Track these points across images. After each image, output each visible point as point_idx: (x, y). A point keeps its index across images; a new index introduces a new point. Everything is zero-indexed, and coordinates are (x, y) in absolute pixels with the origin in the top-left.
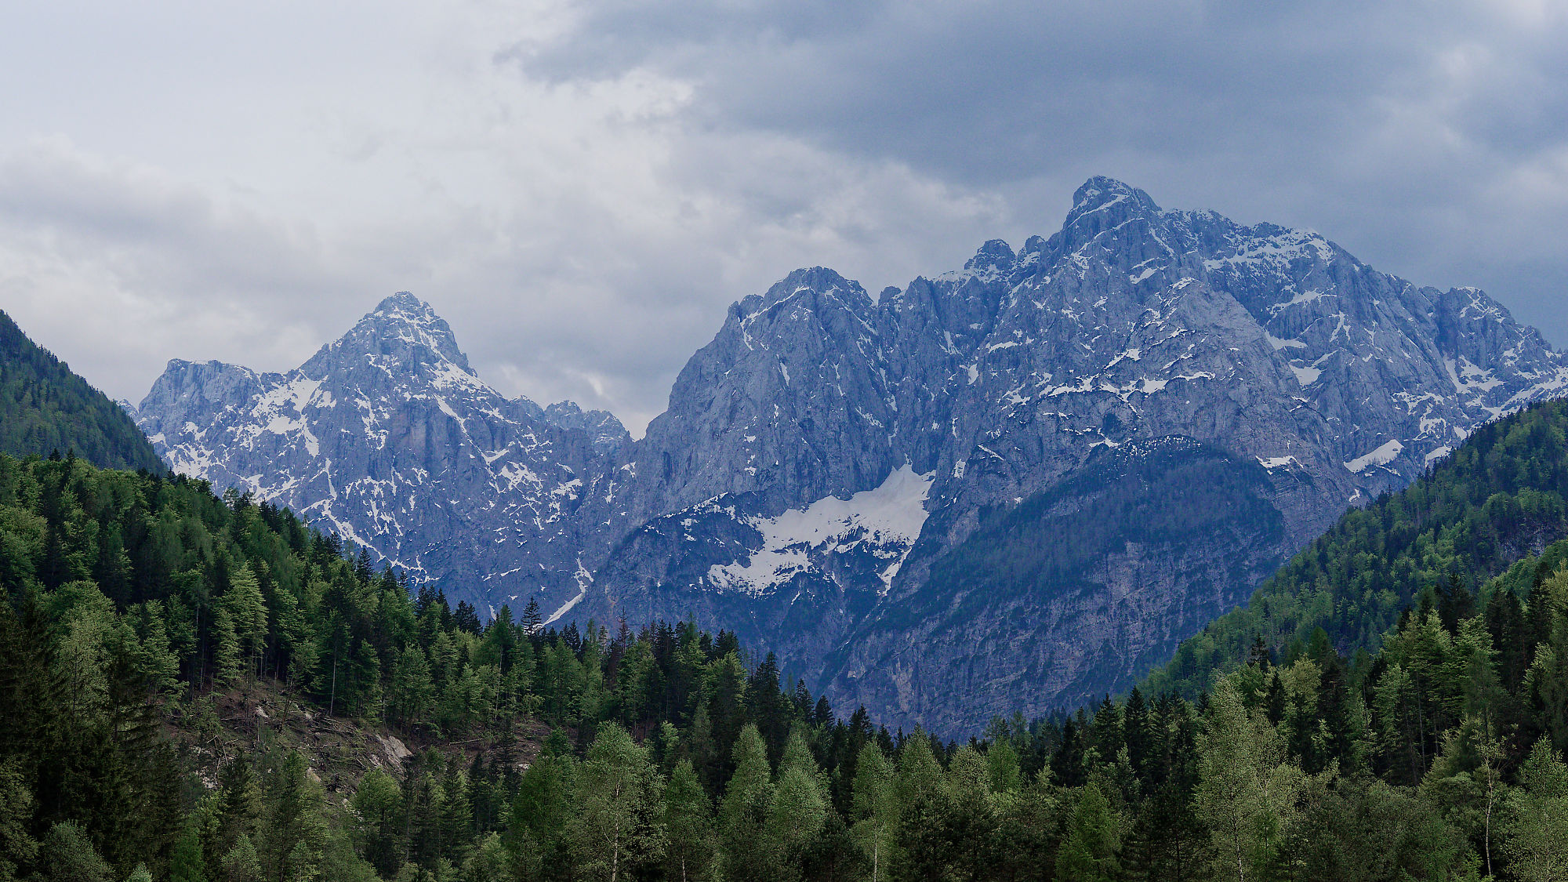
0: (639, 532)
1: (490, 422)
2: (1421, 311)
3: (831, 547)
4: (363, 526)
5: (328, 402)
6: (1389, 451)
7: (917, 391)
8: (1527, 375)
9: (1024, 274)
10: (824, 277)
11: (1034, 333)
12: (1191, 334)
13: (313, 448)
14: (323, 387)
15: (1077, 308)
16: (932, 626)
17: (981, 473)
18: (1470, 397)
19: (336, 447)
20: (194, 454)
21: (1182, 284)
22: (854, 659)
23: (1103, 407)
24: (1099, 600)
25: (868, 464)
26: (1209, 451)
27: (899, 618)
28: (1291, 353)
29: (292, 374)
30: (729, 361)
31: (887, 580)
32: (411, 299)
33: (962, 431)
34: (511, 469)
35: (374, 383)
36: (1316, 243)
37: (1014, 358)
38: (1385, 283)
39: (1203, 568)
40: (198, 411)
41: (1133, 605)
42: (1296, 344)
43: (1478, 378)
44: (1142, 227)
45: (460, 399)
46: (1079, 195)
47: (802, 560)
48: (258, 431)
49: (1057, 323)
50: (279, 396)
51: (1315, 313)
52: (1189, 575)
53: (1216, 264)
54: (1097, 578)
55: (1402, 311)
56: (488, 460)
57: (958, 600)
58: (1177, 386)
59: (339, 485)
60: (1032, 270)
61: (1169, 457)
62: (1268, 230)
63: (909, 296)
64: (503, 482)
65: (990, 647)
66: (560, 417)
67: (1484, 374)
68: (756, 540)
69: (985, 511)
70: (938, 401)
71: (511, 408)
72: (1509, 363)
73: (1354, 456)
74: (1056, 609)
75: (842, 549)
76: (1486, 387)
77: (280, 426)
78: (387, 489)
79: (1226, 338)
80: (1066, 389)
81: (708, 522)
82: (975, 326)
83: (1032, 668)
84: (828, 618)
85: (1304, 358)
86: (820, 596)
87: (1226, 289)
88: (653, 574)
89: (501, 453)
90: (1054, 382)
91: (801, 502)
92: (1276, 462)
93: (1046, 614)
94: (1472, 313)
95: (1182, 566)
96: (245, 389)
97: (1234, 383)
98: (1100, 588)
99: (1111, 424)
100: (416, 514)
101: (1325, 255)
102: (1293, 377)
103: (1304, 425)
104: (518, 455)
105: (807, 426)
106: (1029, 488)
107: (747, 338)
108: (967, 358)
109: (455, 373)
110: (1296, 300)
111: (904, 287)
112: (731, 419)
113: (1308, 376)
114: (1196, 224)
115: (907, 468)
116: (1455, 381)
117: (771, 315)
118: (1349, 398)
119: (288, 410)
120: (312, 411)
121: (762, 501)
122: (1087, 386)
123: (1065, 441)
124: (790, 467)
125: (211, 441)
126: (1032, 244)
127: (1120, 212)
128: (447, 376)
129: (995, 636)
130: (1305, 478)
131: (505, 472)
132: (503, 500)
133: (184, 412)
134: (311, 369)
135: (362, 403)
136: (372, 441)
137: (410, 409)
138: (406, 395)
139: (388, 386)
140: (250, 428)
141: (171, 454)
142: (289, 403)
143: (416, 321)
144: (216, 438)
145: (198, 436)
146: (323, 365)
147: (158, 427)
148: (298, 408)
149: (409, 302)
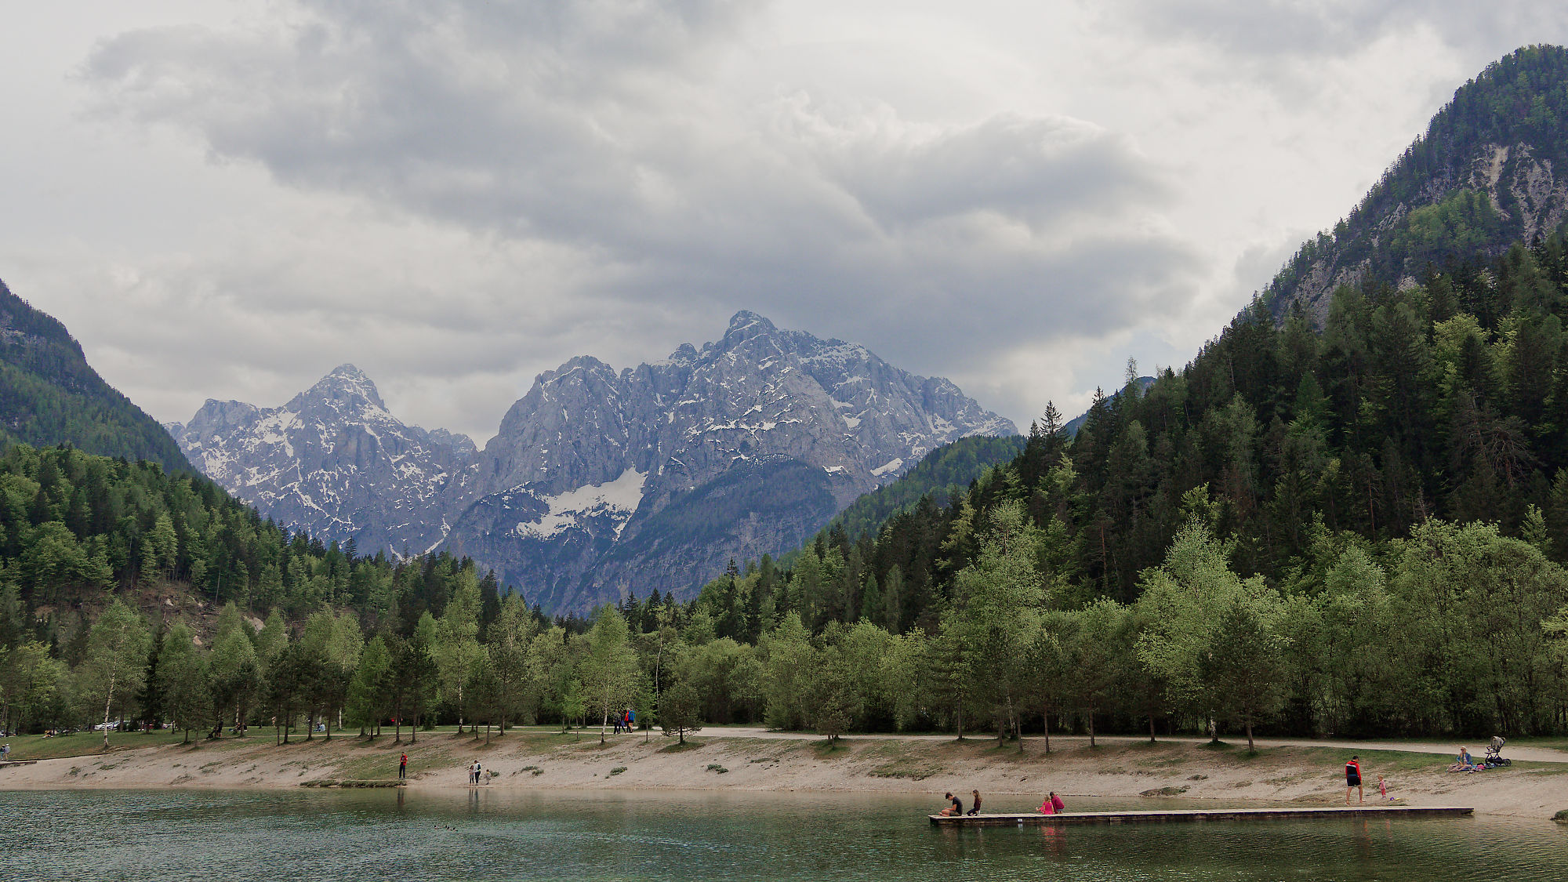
0: (477, 503)
1: (395, 439)
2: (915, 389)
3: (588, 513)
4: (317, 497)
5: (300, 425)
6: (895, 464)
7: (640, 426)
8: (969, 425)
9: (701, 363)
10: (590, 361)
11: (705, 395)
12: (790, 398)
13: (290, 452)
14: (298, 417)
15: (729, 383)
16: (641, 558)
17: (673, 472)
18: (939, 436)
19: (304, 452)
20: (218, 454)
21: (786, 370)
22: (597, 576)
23: (741, 437)
24: (734, 544)
25: (611, 466)
26: (797, 463)
27: (624, 553)
28: (844, 410)
29: (279, 409)
30: (534, 407)
31: (618, 532)
32: (353, 368)
33: (663, 449)
34: (406, 466)
35: (328, 415)
36: (860, 350)
37: (694, 409)
38: (896, 373)
39: (791, 527)
40: (222, 430)
41: (753, 547)
42: (847, 405)
43: (944, 426)
44: (766, 338)
45: (377, 425)
46: (733, 321)
47: (571, 520)
48: (258, 442)
49: (718, 390)
50: (272, 421)
51: (858, 388)
52: (784, 531)
53: (806, 360)
54: (734, 532)
55: (905, 388)
56: (393, 461)
57: (656, 543)
58: (781, 426)
59: (304, 475)
60: (707, 361)
61: (776, 466)
62: (835, 343)
63: (638, 374)
64: (401, 473)
65: (673, 570)
66: (437, 437)
67: (947, 423)
68: (546, 509)
69: (674, 494)
70: (651, 432)
71: (408, 432)
72: (960, 418)
73: (877, 467)
74: (710, 549)
75: (594, 514)
76: (948, 431)
77: (271, 439)
78: (333, 476)
79: (809, 401)
80: (721, 427)
81: (518, 499)
82: (673, 391)
83: (695, 582)
84: (584, 553)
85: (852, 413)
86: (580, 540)
87: (812, 374)
88: (485, 527)
89: (400, 458)
90: (715, 423)
91: (571, 487)
92: (834, 469)
93: (704, 552)
94: (941, 390)
95: (780, 526)
96: (251, 417)
97: (812, 426)
98: (735, 538)
99: (744, 447)
100: (349, 491)
101: (864, 357)
102: (844, 423)
103: (849, 449)
104: (411, 458)
105: (577, 445)
106: (698, 482)
107: (545, 394)
108: (668, 409)
109: (376, 410)
110: (848, 381)
111: (635, 368)
112: (534, 440)
113: (853, 422)
114: (797, 338)
115: (633, 469)
116: (932, 427)
117: (560, 382)
118: (875, 436)
119: (276, 430)
120: (290, 431)
121: (550, 486)
122: (732, 425)
123: (719, 456)
124: (567, 468)
125: (228, 447)
126: (706, 346)
127: (754, 330)
128: (371, 412)
129: (675, 563)
130: (849, 478)
131: (402, 468)
132: (401, 484)
133: (213, 429)
134: (291, 406)
135: (320, 427)
136: (325, 449)
137: (348, 430)
138: (347, 422)
139: (336, 417)
140: (253, 440)
141: (205, 454)
142: (277, 426)
143: (354, 380)
144: (232, 446)
145: (221, 444)
146: (298, 405)
147: (198, 438)
148: (282, 429)
149: (351, 369)
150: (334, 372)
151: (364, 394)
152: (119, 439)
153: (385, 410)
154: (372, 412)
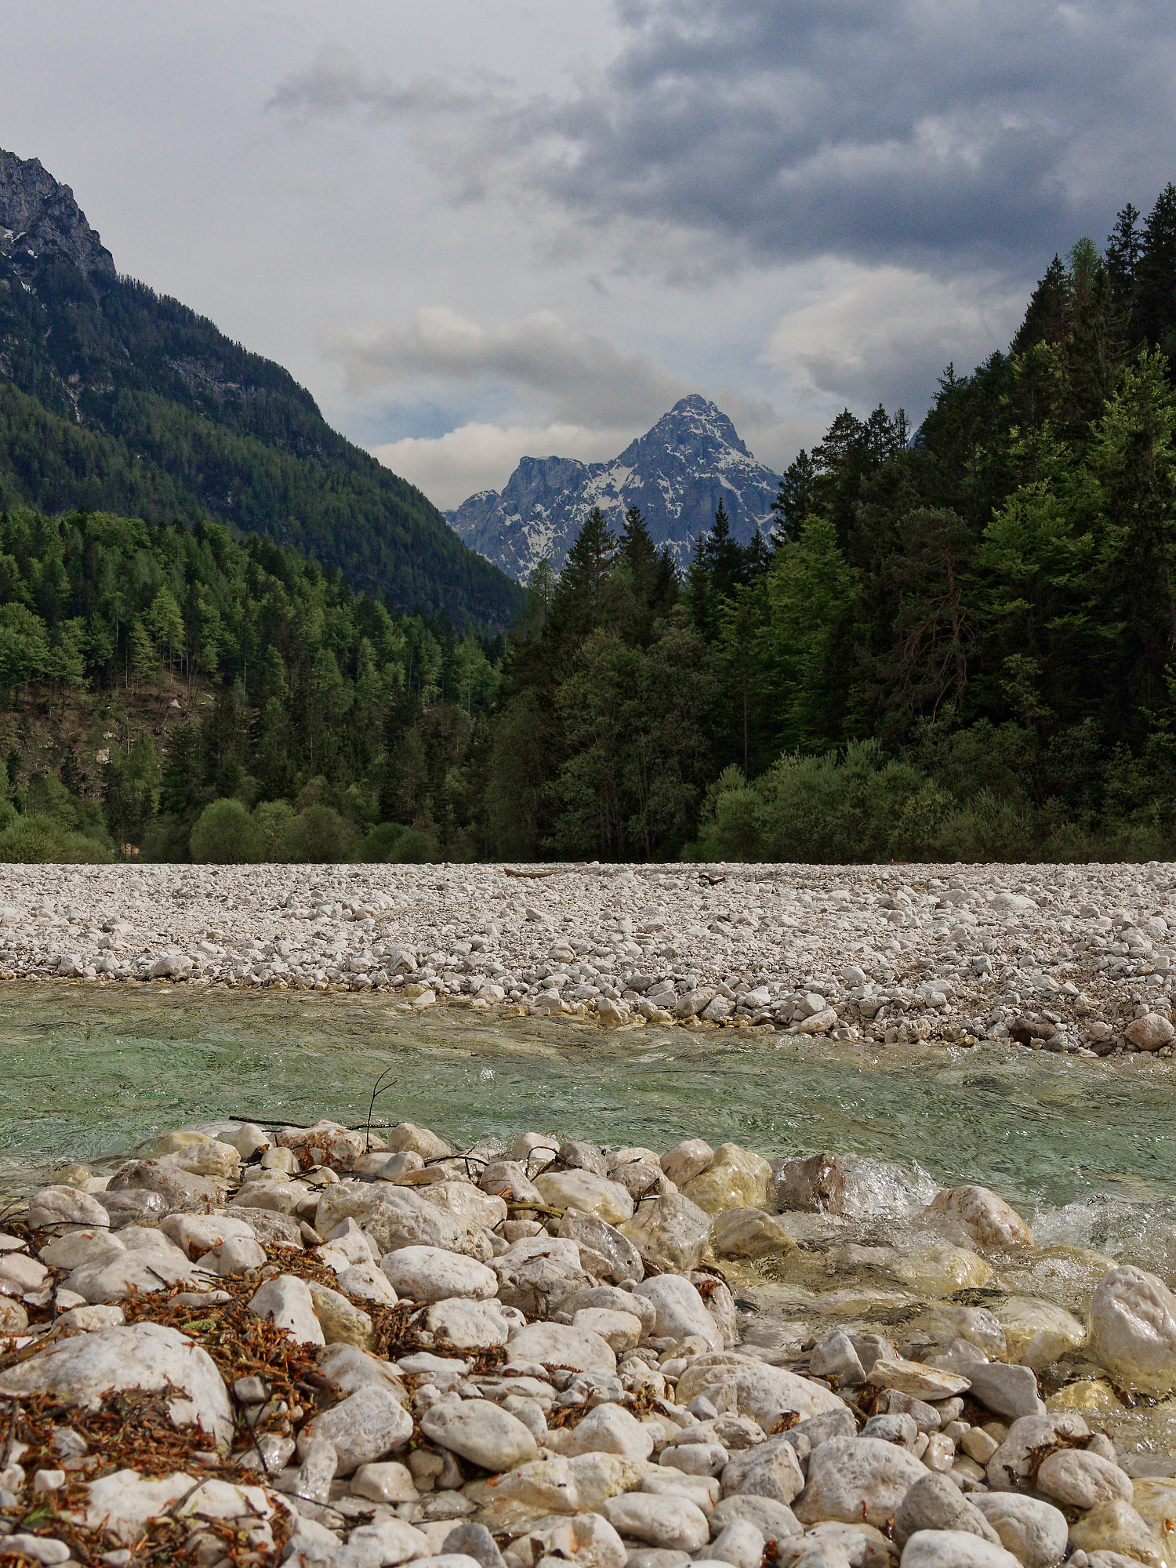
1: (760, 493)
5: (638, 483)
14: (635, 472)
20: (542, 528)
29: (612, 464)
32: (700, 400)
35: (672, 467)
40: (544, 495)
45: (735, 474)
48: (588, 509)
50: (603, 481)
56: (760, 522)
77: (604, 504)
78: (683, 547)
89: (768, 517)
96: (578, 477)
109: (735, 455)
119: (609, 491)
120: (626, 491)
125: (555, 518)
131: (772, 531)
133: (532, 497)
134: (626, 459)
135: (663, 483)
136: (671, 512)
137: (698, 485)
138: (696, 475)
139: (682, 468)
140: (582, 507)
141: (526, 529)
142: (610, 486)
143: (703, 417)
144: (559, 516)
145: (544, 515)
146: (634, 456)
147: (515, 510)
148: (617, 489)
149: (696, 402)
150: (676, 407)
151: (718, 434)
152: (352, 511)
153: (747, 454)
154: (729, 459)
